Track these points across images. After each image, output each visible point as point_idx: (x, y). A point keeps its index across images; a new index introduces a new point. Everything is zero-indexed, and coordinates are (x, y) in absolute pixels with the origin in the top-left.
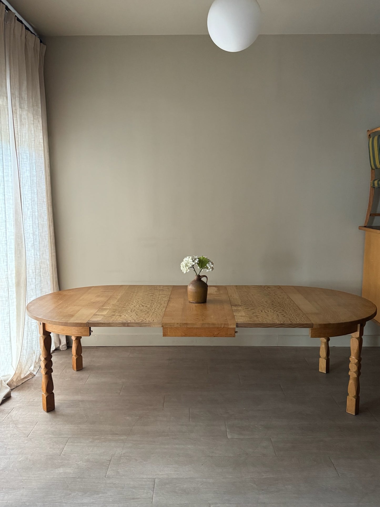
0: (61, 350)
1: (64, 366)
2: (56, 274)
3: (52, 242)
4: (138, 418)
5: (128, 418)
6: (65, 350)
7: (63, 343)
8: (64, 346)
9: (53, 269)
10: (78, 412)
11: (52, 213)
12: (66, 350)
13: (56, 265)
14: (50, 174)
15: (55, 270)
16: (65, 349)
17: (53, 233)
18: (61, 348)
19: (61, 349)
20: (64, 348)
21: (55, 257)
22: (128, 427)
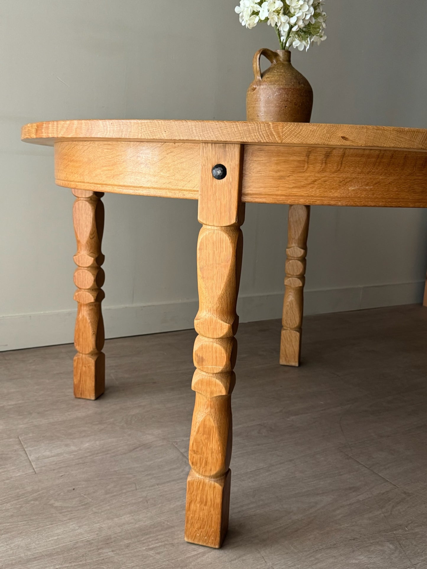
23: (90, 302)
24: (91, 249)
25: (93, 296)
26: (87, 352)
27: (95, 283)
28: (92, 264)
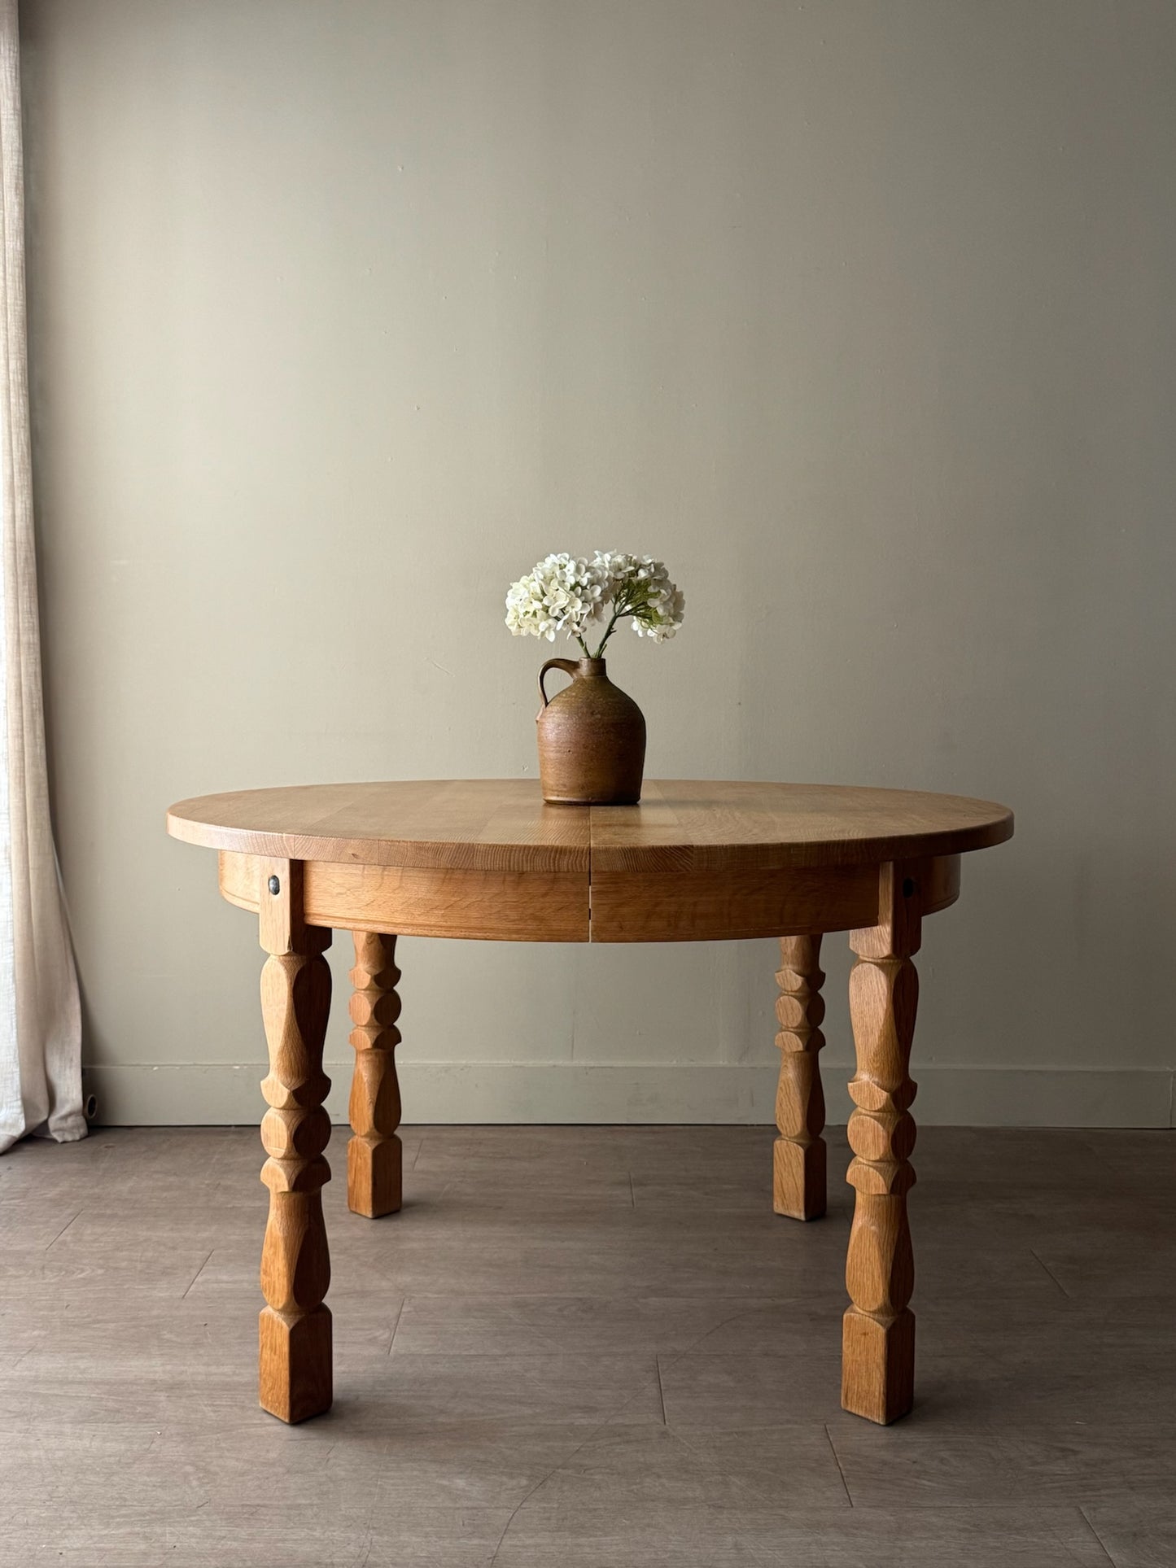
0: (54, 1141)
1: (69, 1211)
2: (41, 741)
3: (24, 574)
4: (524, 1482)
5: (460, 1483)
6: (73, 1141)
7: (67, 1101)
8: (70, 1121)
9: (21, 708)
10: (146, 1446)
11: (27, 425)
12: (82, 1139)
13: (40, 694)
14: (21, 223)
15: (33, 722)
16: (78, 1137)
17: (27, 528)
18: (55, 1131)
19: (55, 1135)
20: (73, 1127)
21: (38, 656)
22: (476, 1541)
23: (366, 1048)
24: (369, 960)
25: (370, 1038)
26: (363, 1134)
27: (373, 1017)
28: (369, 985)
